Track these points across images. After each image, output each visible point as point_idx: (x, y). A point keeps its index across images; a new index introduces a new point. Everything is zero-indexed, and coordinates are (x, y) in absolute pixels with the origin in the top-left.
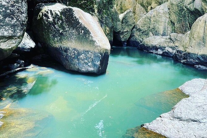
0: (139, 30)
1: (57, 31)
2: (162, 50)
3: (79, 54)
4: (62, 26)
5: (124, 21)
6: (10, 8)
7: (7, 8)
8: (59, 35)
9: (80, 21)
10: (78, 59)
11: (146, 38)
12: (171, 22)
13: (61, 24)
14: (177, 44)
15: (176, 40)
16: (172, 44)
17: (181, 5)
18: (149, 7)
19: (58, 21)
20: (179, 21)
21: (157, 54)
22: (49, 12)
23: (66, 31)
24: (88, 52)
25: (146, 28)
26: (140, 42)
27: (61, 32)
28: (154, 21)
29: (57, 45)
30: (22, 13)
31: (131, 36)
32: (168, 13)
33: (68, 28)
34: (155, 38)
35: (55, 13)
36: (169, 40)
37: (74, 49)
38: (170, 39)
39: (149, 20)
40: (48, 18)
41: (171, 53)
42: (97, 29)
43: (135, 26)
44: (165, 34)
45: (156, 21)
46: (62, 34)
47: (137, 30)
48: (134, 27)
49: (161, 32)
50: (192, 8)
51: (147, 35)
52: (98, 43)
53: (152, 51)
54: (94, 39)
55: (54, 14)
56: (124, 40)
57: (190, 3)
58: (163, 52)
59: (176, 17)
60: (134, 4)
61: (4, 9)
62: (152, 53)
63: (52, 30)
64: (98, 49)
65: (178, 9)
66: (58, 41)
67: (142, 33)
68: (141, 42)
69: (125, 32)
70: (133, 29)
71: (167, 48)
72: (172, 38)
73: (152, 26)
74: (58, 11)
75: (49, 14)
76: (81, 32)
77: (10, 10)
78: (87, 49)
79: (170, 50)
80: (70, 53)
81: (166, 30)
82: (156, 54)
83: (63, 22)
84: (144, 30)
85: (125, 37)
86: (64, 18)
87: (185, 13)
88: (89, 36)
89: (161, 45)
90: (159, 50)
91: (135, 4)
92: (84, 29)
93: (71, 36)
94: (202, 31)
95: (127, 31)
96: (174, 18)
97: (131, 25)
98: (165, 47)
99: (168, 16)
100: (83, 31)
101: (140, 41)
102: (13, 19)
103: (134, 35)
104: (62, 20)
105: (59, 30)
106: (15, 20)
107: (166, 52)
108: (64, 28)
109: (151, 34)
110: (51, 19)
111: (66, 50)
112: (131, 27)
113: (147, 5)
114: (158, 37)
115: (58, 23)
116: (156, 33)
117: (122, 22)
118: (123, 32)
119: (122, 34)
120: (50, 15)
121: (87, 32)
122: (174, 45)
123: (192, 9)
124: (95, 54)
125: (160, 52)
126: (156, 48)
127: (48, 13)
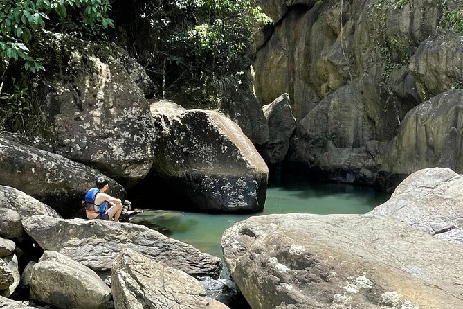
0: (306, 138)
1: (179, 149)
2: (355, 174)
3: (222, 183)
4: (187, 142)
5: (273, 122)
6: (137, 121)
7: (134, 123)
8: (182, 157)
9: (221, 132)
10: (222, 192)
11: (322, 152)
12: (369, 118)
13: (186, 138)
14: (380, 161)
15: (378, 153)
16: (370, 162)
17: (383, 85)
18: (324, 86)
19: (179, 133)
20: (383, 115)
21: (345, 183)
22: (162, 119)
23: (196, 149)
24: (236, 178)
25: (319, 133)
26: (309, 164)
27: (184, 150)
28: (334, 117)
29: (181, 173)
30: (151, 127)
31: (291, 151)
32: (362, 100)
33: (198, 143)
34: (339, 153)
35: (174, 120)
36: (365, 155)
37: (214, 176)
38: (368, 152)
39: (324, 117)
40: (162, 129)
41: (370, 179)
42: (245, 142)
43: (295, 129)
44: (359, 143)
45: (339, 118)
46: (187, 154)
47: (302, 138)
48: (294, 133)
49: (352, 140)
50: (401, 91)
51: (322, 147)
52: (251, 164)
53: (335, 179)
54: (245, 158)
55: (171, 122)
56: (275, 161)
57: (399, 83)
58: (356, 179)
59: (376, 108)
60: (290, 80)
61: (131, 124)
62: (336, 182)
63: (169, 149)
64: (252, 173)
65: (378, 92)
66: (181, 166)
67: (313, 144)
68: (312, 163)
69: (277, 144)
70: (292, 136)
71: (362, 171)
72: (371, 149)
73: (331, 129)
74: (178, 116)
75: (163, 122)
76: (224, 149)
77: (138, 124)
78: (235, 175)
79: (368, 173)
80: (207, 183)
81: (360, 134)
82: (343, 183)
83: (188, 135)
84: (317, 137)
85: (277, 156)
86: (189, 127)
87: (391, 101)
88: (236, 155)
89: (352, 165)
90: (348, 175)
91: (292, 79)
92: (229, 143)
93: (206, 156)
94: (413, 135)
95: (281, 143)
96: (373, 111)
97: (287, 128)
98: (359, 169)
99: (361, 107)
100: (226, 147)
101: (310, 161)
102: (141, 136)
103: (296, 150)
104: (186, 131)
105: (182, 148)
106: (144, 138)
107: (361, 178)
108: (190, 145)
109: (331, 144)
110: (167, 131)
111: (199, 179)
112: (288, 134)
113: (318, 80)
114: (345, 151)
115: (179, 137)
116: (341, 143)
117: (270, 124)
118: (271, 144)
119: (270, 148)
120: (164, 124)
121: (233, 148)
122: (374, 163)
123: (403, 93)
124: (247, 180)
125: (350, 178)
126: (343, 172)
127: (160, 121)
